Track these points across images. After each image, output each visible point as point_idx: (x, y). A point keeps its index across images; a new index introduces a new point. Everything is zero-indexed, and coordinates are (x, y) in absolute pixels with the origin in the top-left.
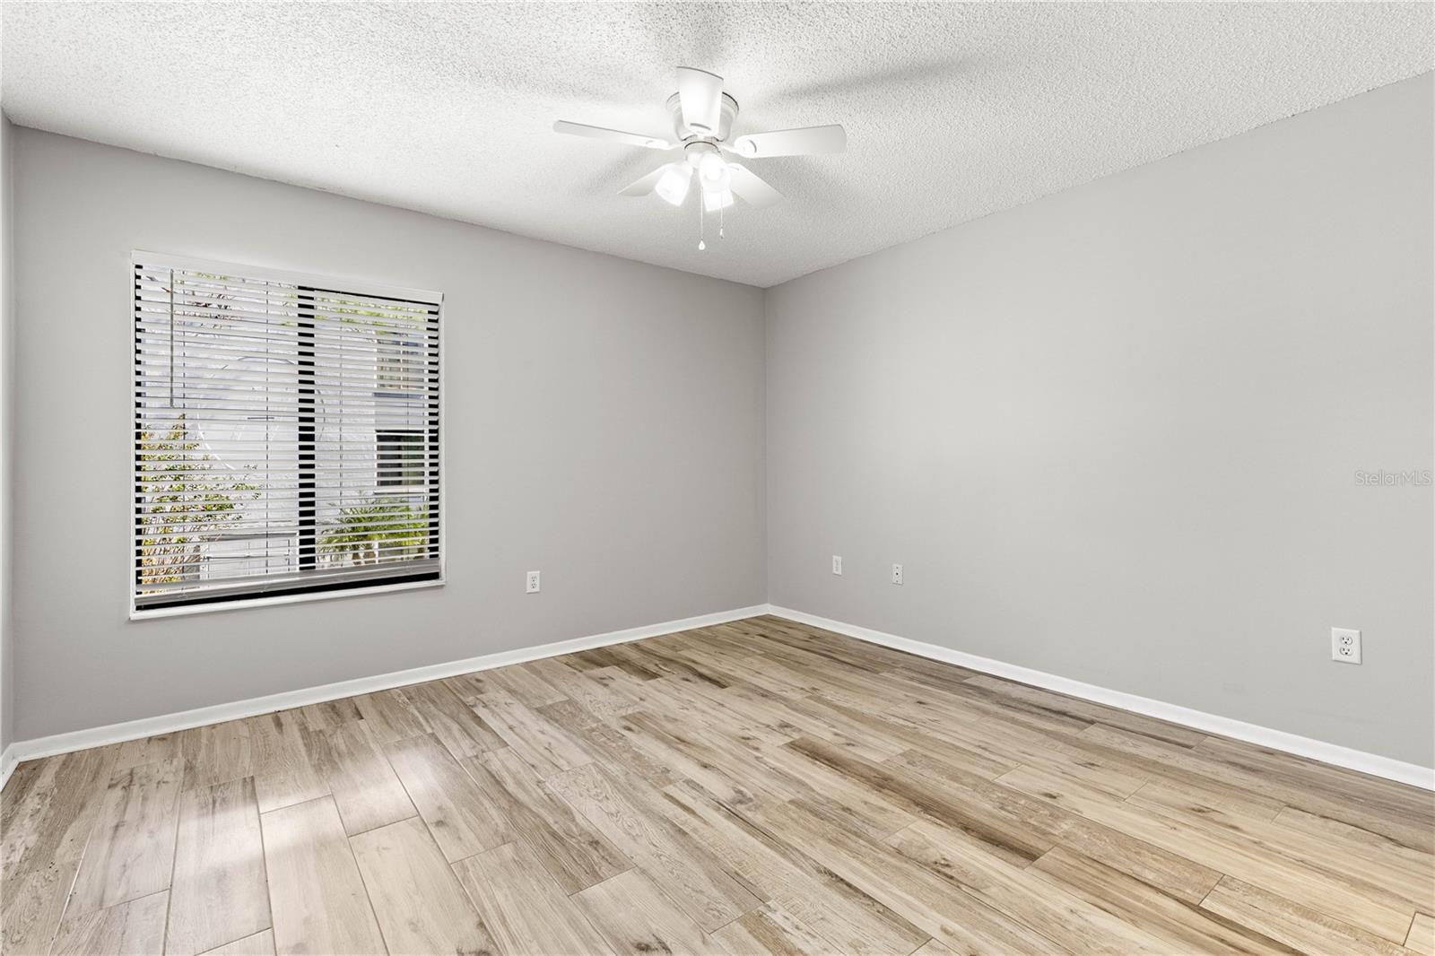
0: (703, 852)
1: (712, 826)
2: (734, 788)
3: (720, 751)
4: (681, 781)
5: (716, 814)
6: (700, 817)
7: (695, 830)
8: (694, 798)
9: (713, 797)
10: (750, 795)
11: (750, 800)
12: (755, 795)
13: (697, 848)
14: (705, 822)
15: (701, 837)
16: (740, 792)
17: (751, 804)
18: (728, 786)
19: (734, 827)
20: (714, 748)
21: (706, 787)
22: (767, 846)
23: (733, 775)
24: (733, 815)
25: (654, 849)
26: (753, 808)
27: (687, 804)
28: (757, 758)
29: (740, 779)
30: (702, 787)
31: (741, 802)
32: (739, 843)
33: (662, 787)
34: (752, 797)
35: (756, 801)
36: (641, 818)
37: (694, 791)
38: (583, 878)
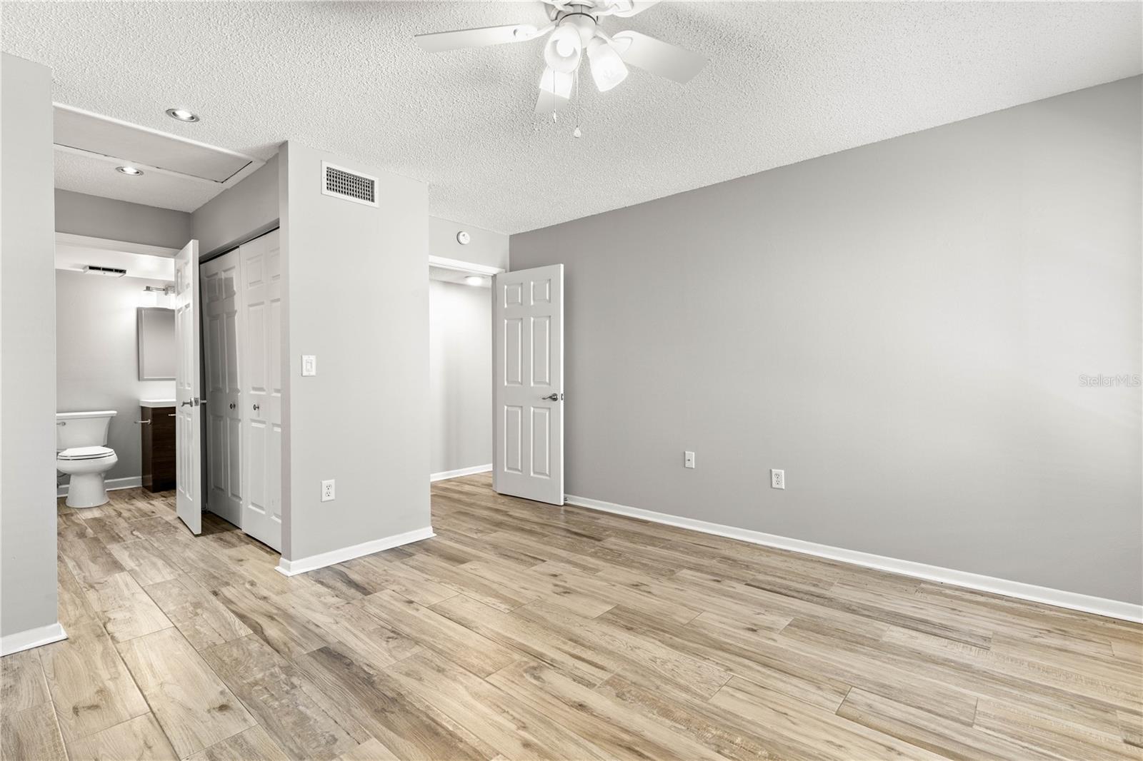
0: (553, 630)
1: (553, 647)
2: (543, 681)
3: (572, 734)
4: (598, 685)
5: (552, 656)
6: (565, 653)
7: (565, 643)
8: (576, 668)
9: (560, 671)
10: (527, 677)
11: (526, 671)
12: (522, 676)
13: (558, 632)
14: (559, 649)
15: (558, 639)
16: (537, 678)
17: (525, 667)
18: (549, 683)
19: (536, 648)
20: (581, 740)
21: (570, 680)
22: (510, 639)
23: (548, 697)
24: (539, 656)
25: (587, 628)
26: (522, 664)
27: (580, 662)
28: (524, 727)
29: (539, 693)
30: (574, 680)
31: (535, 668)
32: (530, 638)
33: (613, 677)
34: (525, 675)
35: (521, 670)
36: (610, 647)
37: (579, 675)
38: (617, 611)
